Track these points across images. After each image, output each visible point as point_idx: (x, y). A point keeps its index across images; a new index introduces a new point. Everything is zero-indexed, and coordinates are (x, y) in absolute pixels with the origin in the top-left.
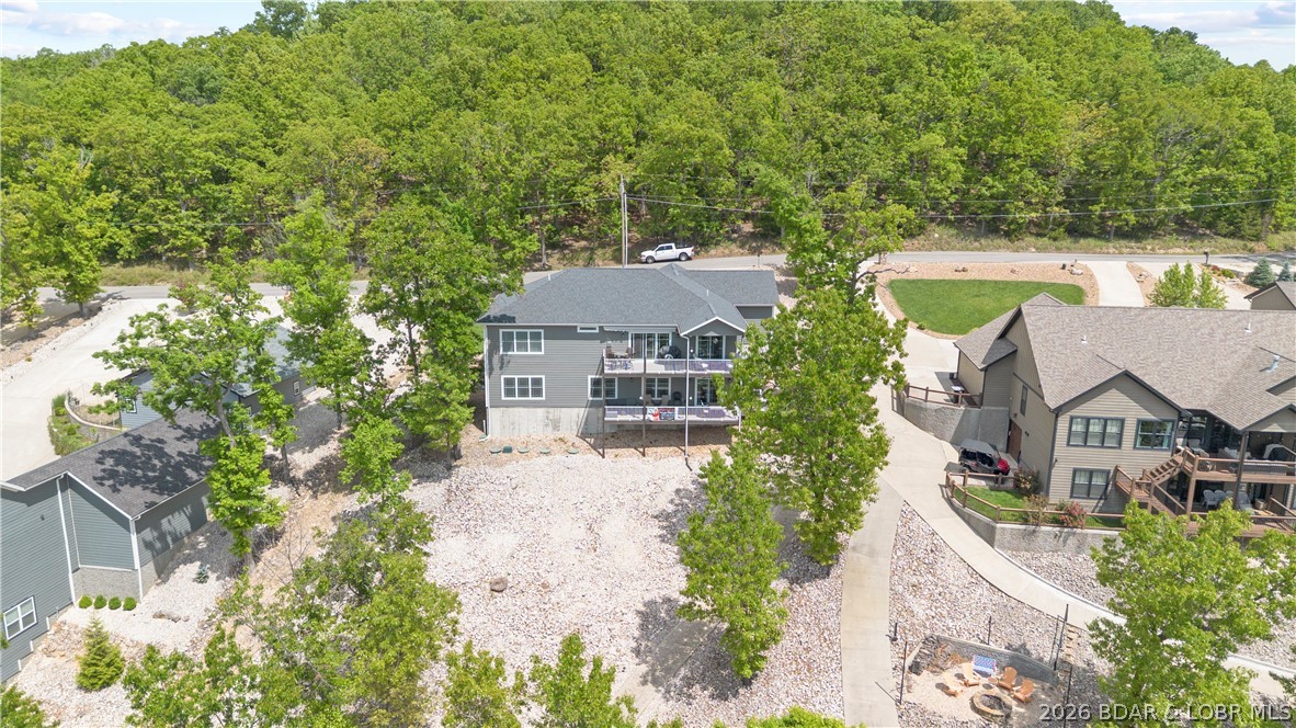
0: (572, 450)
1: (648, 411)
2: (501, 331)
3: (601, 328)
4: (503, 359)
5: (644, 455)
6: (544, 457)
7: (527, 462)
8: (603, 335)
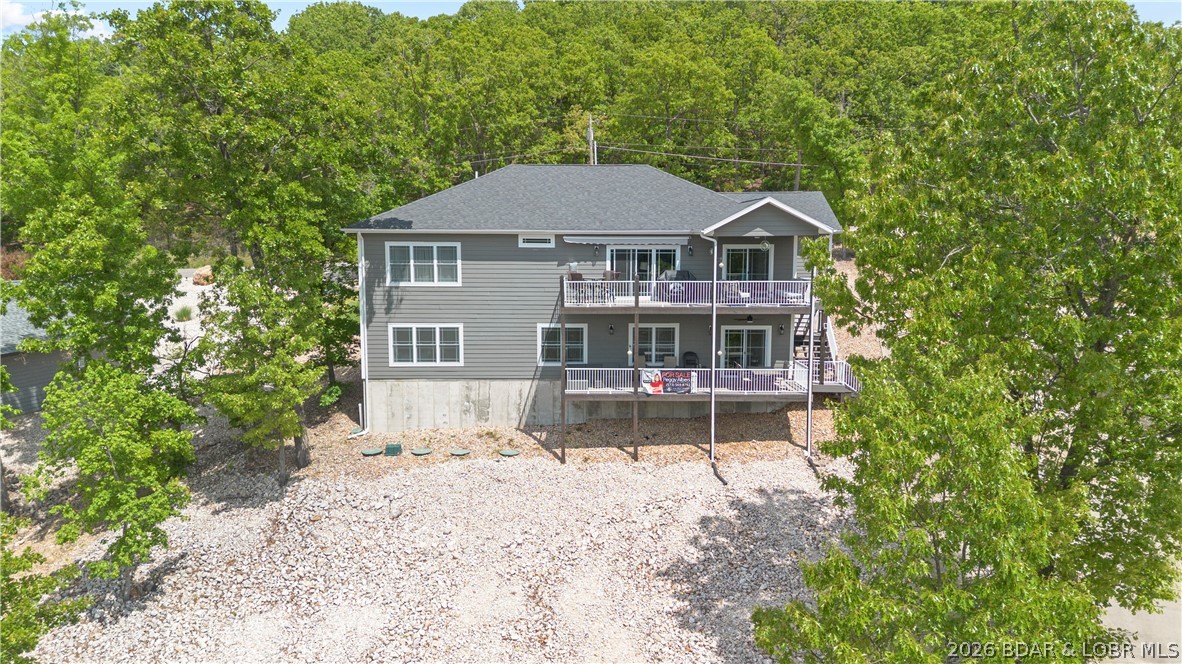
0: (507, 450)
1: (644, 377)
2: (388, 245)
3: (559, 237)
4: (390, 296)
5: (635, 457)
6: (457, 464)
7: (425, 471)
8: (565, 250)
